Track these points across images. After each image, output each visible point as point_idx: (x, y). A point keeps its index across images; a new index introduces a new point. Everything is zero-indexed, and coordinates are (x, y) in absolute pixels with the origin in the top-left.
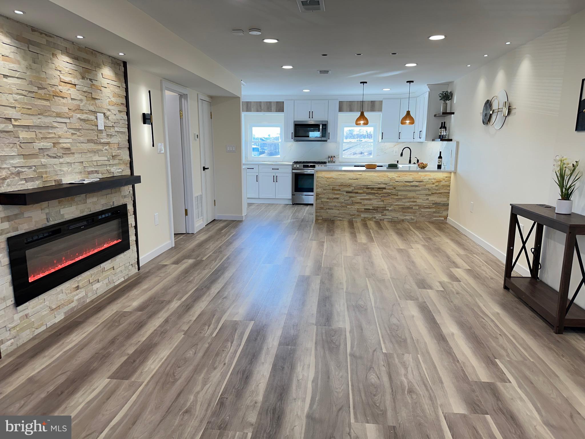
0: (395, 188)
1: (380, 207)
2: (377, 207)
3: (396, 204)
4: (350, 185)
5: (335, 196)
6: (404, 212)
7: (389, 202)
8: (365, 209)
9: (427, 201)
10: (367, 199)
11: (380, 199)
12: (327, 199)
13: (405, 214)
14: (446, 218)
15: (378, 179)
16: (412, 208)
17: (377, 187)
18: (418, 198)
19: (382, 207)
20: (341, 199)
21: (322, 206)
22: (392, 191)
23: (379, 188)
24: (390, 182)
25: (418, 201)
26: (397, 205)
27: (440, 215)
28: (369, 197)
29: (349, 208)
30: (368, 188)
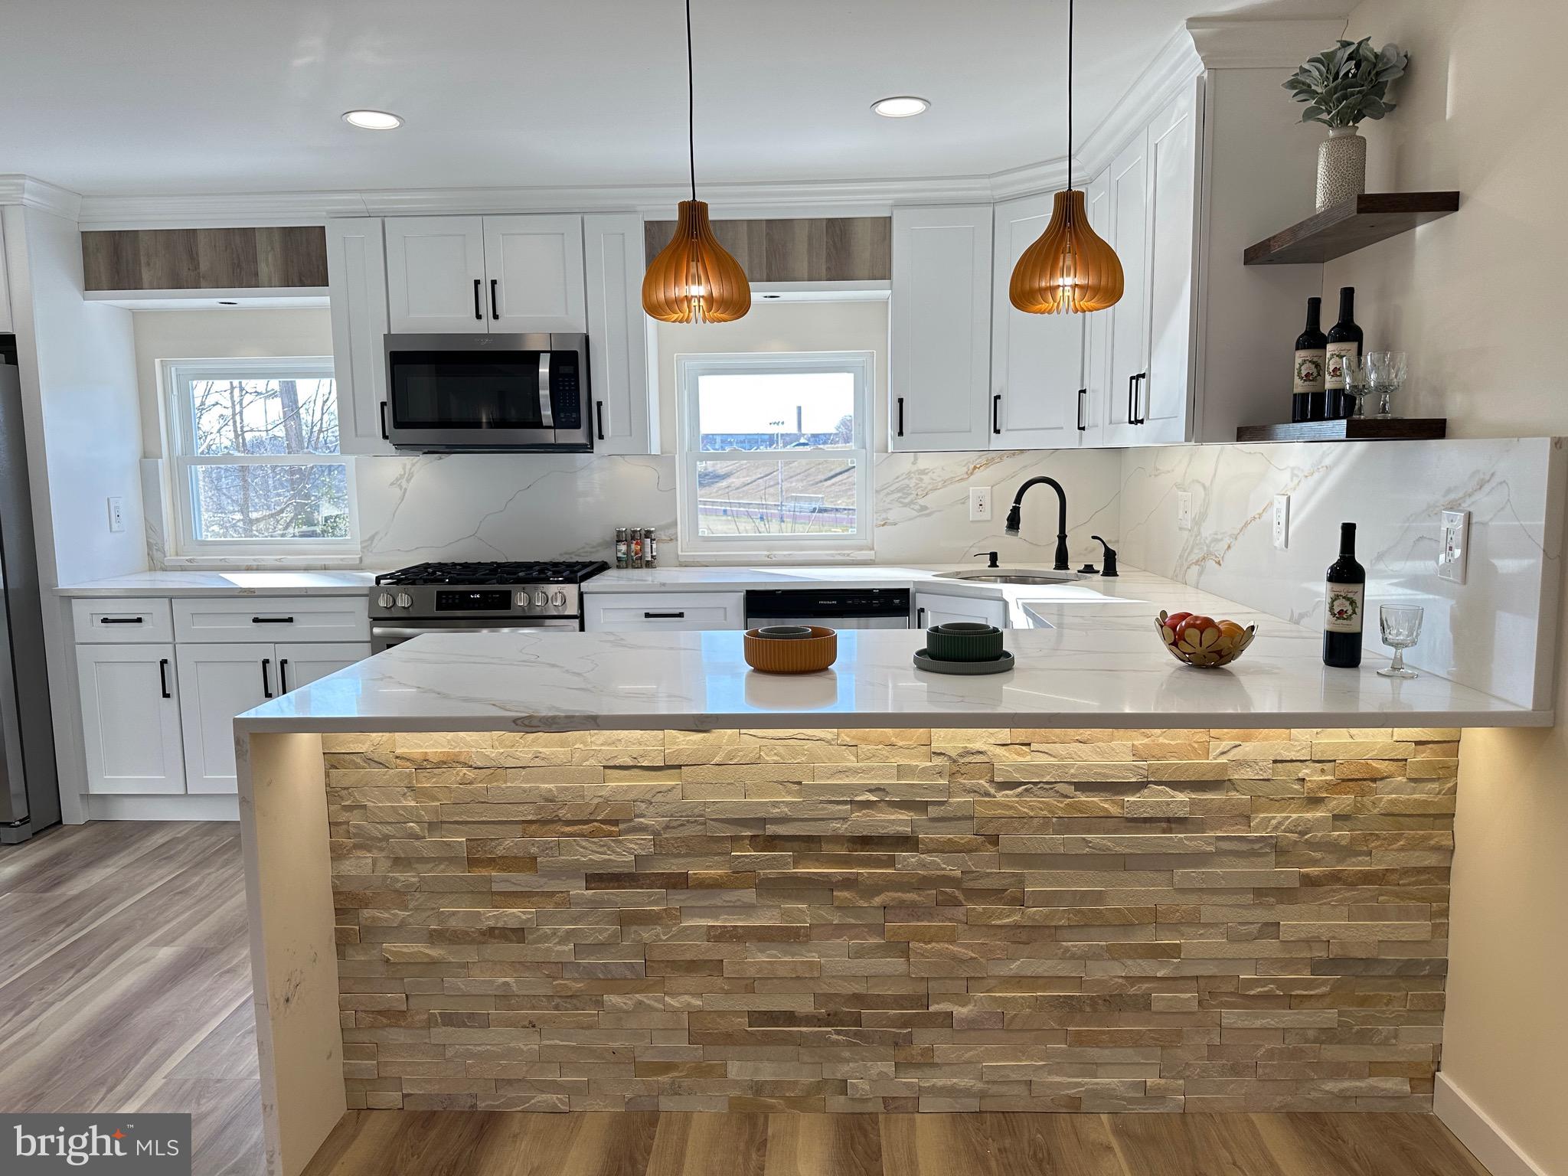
0: (994, 840)
1: (881, 1001)
2: (858, 999)
3: (1014, 967)
4: (616, 823)
5: (491, 915)
6: (1080, 1039)
7: (954, 958)
8: (758, 1018)
9: (1268, 947)
10: (764, 936)
11: (880, 931)
12: (436, 937)
13: (1093, 1053)
14: (1425, 1077)
15: (851, 762)
16: (1143, 1004)
17: (841, 828)
18: (1193, 921)
19: (899, 1001)
20: (546, 938)
21: (393, 998)
22: (970, 862)
23: (865, 841)
24: (948, 791)
25: (1192, 942)
26: (1018, 981)
27: (1380, 1055)
28: (785, 914)
29: (617, 1010)
30: (772, 842)
